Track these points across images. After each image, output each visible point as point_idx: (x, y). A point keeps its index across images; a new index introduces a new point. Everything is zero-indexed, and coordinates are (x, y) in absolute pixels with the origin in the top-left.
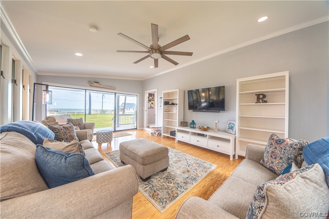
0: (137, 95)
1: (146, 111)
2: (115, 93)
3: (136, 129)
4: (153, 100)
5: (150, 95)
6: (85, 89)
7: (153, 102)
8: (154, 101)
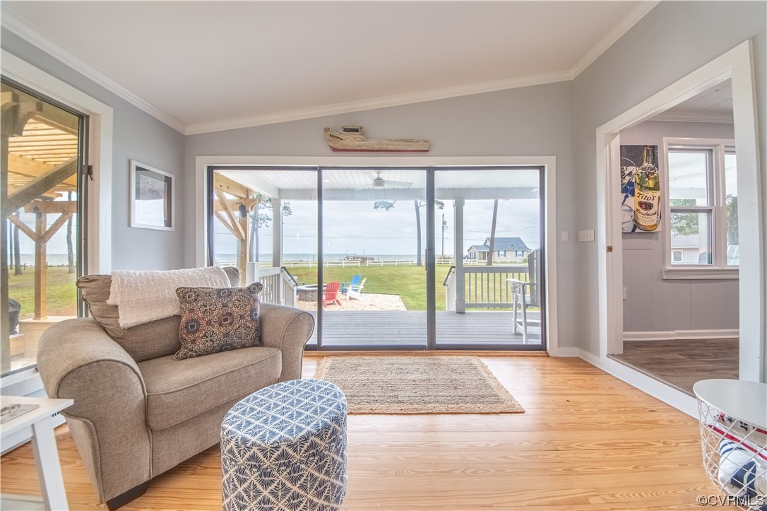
0: (542, 169)
1: (610, 249)
2: (431, 171)
3: (542, 348)
4: (651, 184)
5: (631, 154)
6: (314, 169)
7: (650, 194)
8: (656, 188)
